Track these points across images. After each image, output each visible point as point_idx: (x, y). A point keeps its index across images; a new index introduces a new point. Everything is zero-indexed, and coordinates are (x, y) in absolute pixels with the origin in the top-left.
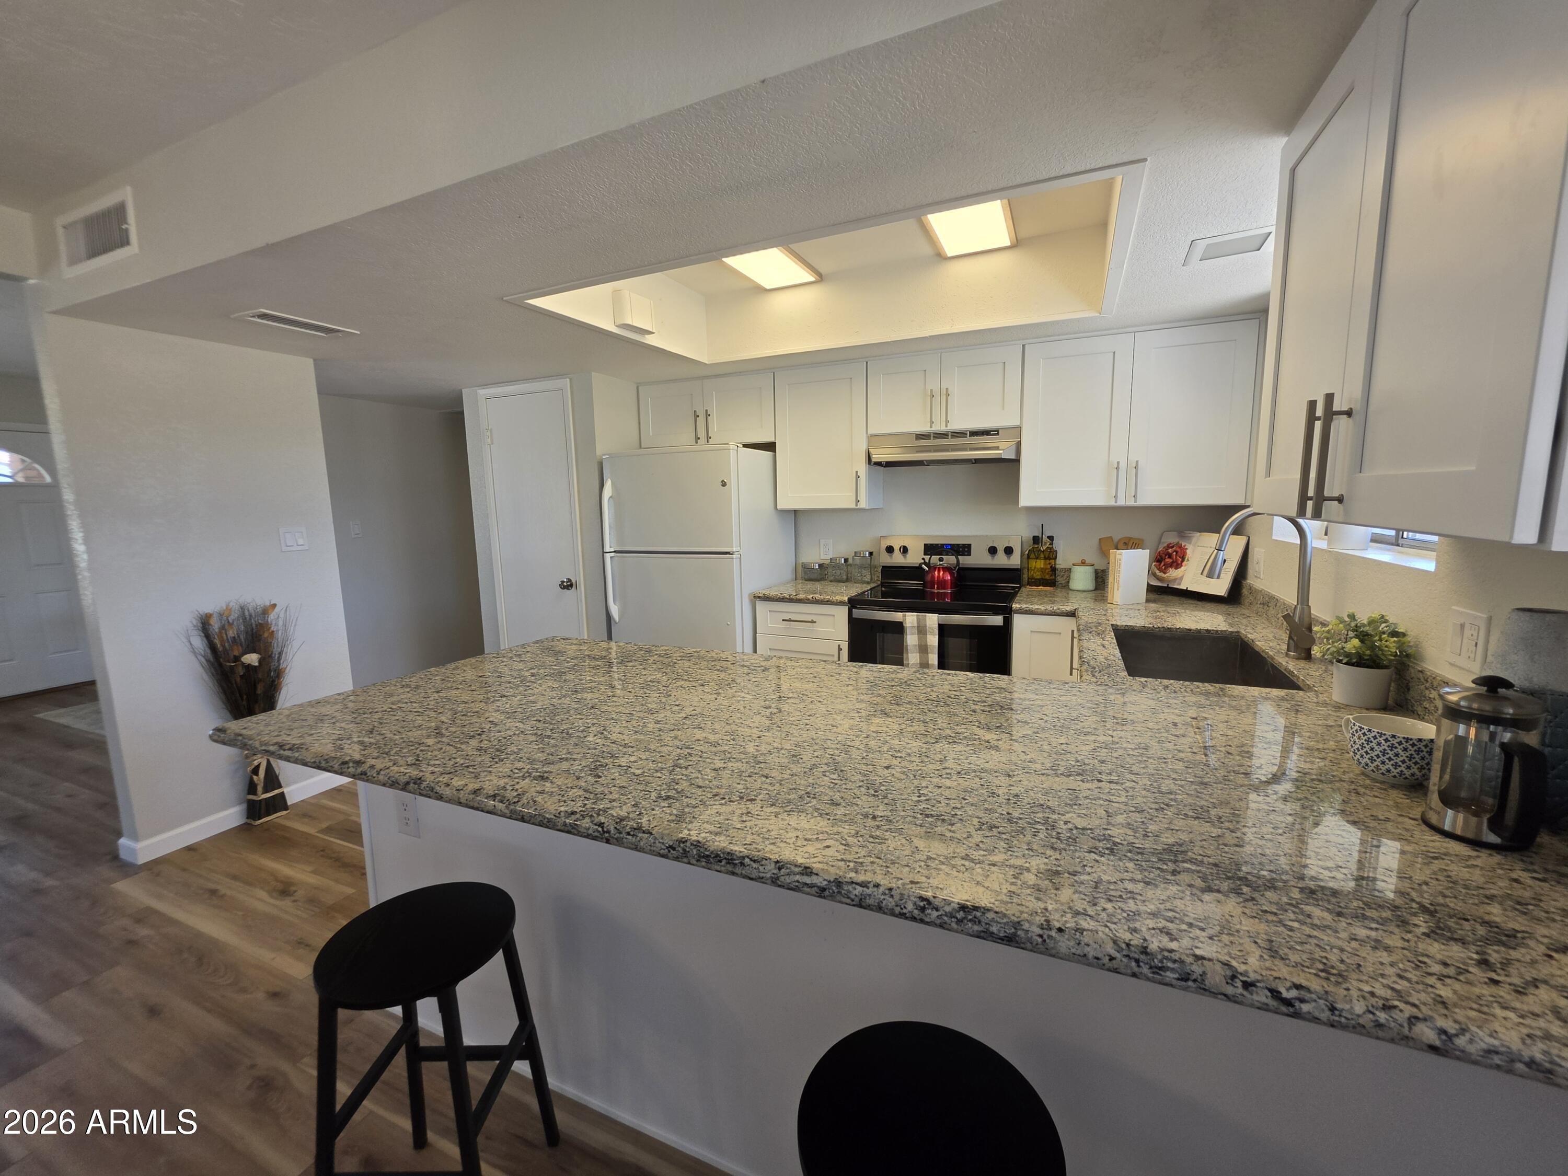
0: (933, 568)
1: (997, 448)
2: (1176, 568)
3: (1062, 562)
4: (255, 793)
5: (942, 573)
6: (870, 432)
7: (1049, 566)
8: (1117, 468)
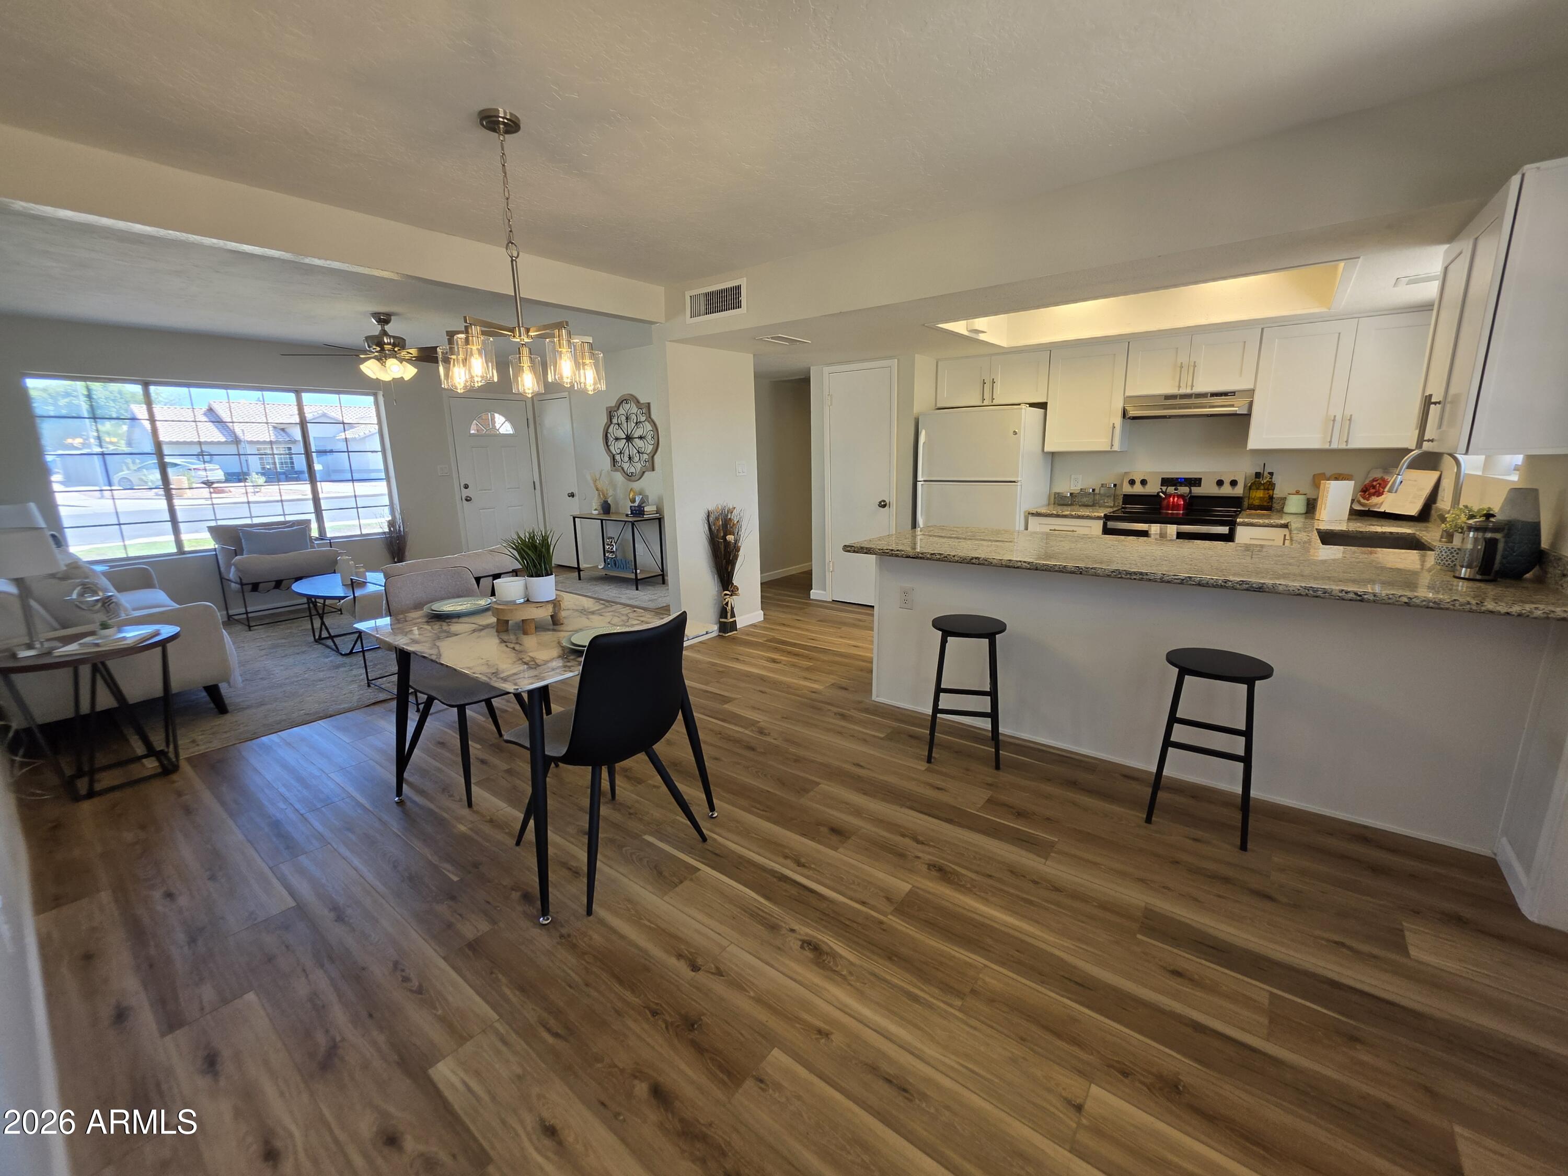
0: (1168, 496)
1: (1232, 406)
2: (1377, 496)
3: (1278, 493)
4: (726, 618)
5: (1176, 499)
6: (1127, 394)
7: (1267, 496)
8: (1334, 420)
